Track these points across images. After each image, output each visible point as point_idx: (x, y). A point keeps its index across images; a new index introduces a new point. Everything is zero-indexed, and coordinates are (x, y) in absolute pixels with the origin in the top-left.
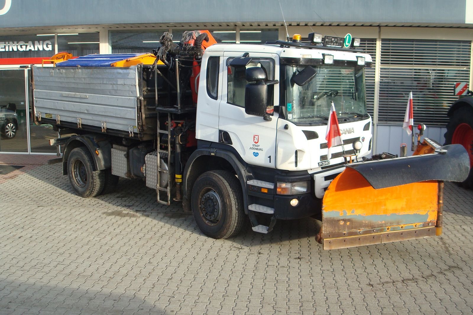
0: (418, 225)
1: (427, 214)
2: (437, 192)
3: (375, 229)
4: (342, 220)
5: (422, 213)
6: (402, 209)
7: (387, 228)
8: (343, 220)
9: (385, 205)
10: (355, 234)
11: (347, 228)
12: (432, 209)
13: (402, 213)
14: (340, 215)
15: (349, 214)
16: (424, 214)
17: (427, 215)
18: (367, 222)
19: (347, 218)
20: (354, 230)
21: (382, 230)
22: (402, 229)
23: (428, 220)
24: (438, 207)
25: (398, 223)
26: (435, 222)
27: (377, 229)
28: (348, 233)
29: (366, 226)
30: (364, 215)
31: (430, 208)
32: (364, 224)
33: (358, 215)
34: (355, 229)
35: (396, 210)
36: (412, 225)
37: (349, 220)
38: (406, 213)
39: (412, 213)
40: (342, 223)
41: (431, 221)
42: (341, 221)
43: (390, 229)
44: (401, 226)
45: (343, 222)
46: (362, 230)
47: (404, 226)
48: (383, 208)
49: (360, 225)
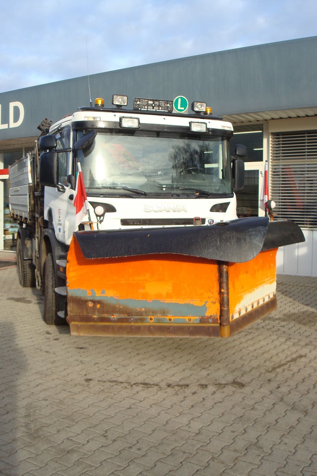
0: (194, 319)
1: (205, 305)
2: (218, 278)
3: (133, 318)
4: (90, 301)
5: (197, 302)
6: (168, 295)
7: (149, 317)
8: (92, 301)
9: (144, 288)
10: (108, 320)
11: (97, 312)
12: (212, 300)
13: (168, 301)
14: (88, 295)
15: (98, 295)
16: (201, 306)
17: (204, 308)
18: (121, 307)
19: (96, 299)
20: (106, 315)
21: (142, 320)
22: (170, 322)
23: (207, 314)
24: (220, 297)
25: (164, 313)
26: (217, 319)
27: (136, 317)
28: (99, 318)
29: (121, 311)
30: (117, 298)
31: (209, 298)
32: (118, 309)
33: (109, 297)
34: (107, 313)
35: (160, 295)
36: (183, 318)
37: (99, 302)
38: (174, 301)
39: (181, 302)
40: (90, 304)
41: (211, 316)
42: (90, 303)
43: (153, 320)
44: (168, 318)
45: (92, 304)
46: (115, 316)
47: (172, 318)
48: (141, 291)
49: (113, 309)
